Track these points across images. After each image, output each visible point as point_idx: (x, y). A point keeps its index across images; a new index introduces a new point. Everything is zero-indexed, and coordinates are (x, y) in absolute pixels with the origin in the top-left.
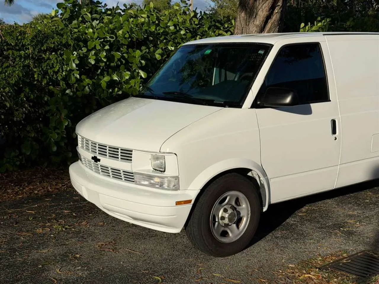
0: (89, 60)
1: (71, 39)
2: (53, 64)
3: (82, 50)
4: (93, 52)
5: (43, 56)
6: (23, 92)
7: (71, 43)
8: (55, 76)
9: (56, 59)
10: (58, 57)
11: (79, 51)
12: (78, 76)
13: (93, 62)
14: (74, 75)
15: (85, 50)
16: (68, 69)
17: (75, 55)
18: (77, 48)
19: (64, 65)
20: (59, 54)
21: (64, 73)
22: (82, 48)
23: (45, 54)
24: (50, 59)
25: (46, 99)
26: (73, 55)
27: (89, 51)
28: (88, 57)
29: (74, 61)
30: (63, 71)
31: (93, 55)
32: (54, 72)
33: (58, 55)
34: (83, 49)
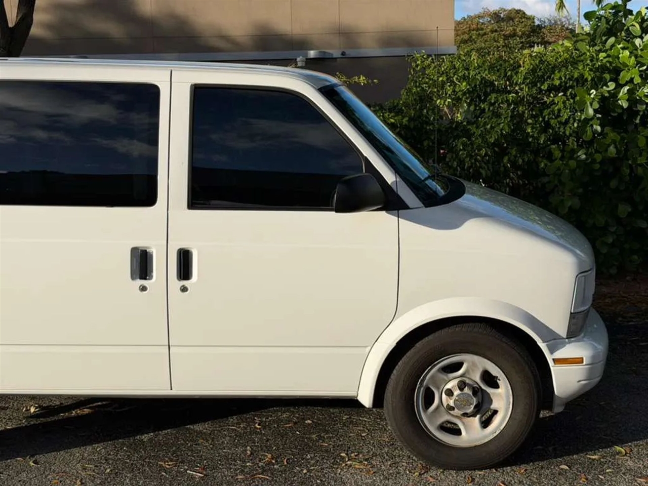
0: (620, 102)
1: (591, 70)
2: (559, 110)
3: (608, 87)
4: (627, 88)
5: (545, 99)
6: (507, 154)
7: (588, 76)
8: (562, 130)
9: (564, 103)
10: (568, 99)
11: (602, 87)
12: (599, 128)
13: (625, 105)
14: (592, 126)
15: (612, 86)
16: (583, 117)
17: (592, 96)
18: (598, 83)
19: (576, 111)
20: (568, 94)
21: (576, 125)
22: (607, 83)
23: (549, 96)
24: (554, 103)
25: (542, 165)
26: (590, 95)
27: (619, 86)
28: (617, 97)
29: (591, 104)
30: (574, 121)
31: (626, 94)
32: (560, 123)
33: (567, 96)
34: (609, 84)
